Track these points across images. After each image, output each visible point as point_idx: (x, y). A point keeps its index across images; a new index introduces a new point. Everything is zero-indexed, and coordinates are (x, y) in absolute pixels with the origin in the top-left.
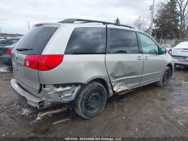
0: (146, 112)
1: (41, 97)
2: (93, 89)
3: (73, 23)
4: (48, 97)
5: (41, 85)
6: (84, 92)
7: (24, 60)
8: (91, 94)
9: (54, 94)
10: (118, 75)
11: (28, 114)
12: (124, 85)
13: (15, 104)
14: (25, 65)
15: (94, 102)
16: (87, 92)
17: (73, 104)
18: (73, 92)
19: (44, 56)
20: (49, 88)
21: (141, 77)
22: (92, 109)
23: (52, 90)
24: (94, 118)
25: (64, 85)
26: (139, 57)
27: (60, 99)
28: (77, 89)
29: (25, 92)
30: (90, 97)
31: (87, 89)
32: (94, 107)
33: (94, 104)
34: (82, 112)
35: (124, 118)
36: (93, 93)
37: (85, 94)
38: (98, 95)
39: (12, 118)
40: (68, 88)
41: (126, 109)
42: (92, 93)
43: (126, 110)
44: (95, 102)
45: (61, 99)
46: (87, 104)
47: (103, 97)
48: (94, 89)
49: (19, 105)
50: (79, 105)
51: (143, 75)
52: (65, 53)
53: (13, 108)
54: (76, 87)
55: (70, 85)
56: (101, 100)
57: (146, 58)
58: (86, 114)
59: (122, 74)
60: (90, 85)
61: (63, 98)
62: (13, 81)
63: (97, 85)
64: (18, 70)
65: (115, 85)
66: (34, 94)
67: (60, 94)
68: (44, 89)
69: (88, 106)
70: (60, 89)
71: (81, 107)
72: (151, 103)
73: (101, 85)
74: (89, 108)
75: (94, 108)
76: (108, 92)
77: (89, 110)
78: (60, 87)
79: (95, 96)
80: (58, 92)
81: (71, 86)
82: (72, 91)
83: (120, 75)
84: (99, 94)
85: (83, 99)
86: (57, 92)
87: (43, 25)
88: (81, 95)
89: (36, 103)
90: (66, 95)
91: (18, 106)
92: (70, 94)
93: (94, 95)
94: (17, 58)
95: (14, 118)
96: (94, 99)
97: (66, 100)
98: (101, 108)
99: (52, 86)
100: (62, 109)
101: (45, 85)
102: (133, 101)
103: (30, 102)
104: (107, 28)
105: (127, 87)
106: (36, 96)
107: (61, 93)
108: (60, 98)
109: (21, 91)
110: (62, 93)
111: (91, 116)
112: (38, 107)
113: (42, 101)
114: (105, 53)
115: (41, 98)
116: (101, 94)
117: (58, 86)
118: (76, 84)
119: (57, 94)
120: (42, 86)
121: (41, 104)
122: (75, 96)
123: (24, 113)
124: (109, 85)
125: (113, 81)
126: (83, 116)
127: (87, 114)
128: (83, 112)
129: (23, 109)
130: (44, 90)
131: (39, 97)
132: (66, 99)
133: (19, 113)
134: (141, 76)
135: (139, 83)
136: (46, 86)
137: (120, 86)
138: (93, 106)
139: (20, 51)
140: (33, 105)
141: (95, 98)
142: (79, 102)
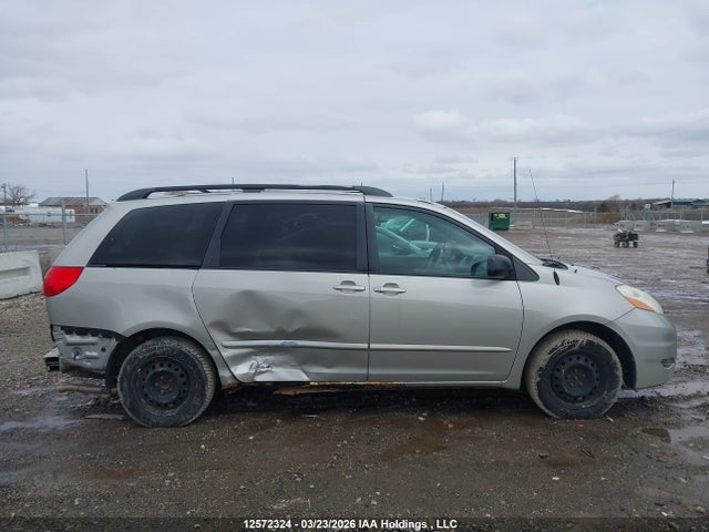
8: (153, 367)
9: (64, 345)
10: (248, 329)
12: (293, 367)
18: (104, 349)
25: (82, 332)
26: (348, 283)
28: (111, 344)
36: (161, 365)
42: (157, 365)
48: (158, 353)
51: (375, 346)
54: (108, 340)
55: (95, 332)
57: (386, 289)
59: (267, 329)
61: (82, 359)
67: (75, 348)
70: (75, 339)
80: (73, 344)
81: (97, 336)
82: (101, 347)
83: (257, 330)
84: (184, 371)
86: (69, 343)
90: (88, 353)
92: (95, 354)
97: (89, 364)
105: (306, 373)
107: (77, 347)
114: (198, 267)
119: (69, 347)
121: (53, 363)
125: (229, 344)
132: (89, 361)
135: (364, 371)
137: (274, 364)
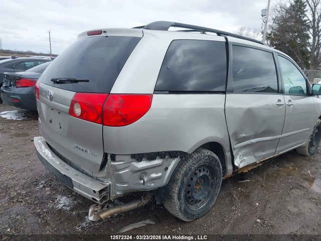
0: (296, 210)
1: (102, 179)
2: (200, 164)
3: (167, 30)
4: (119, 179)
5: (106, 155)
6: (184, 169)
7: (70, 103)
8: (196, 174)
9: (131, 173)
10: (244, 135)
11: (68, 209)
12: (251, 155)
13: (41, 186)
14: (72, 112)
15: (200, 189)
16: (190, 169)
17: (163, 193)
18: (167, 169)
19: (116, 96)
20: (122, 163)
21: (280, 139)
22: (197, 201)
23: (127, 165)
24: (200, 220)
25: (151, 157)
26: (279, 101)
27: (141, 184)
28: (173, 163)
29: (67, 166)
30: (195, 179)
31: (190, 164)
32: (201, 198)
33: (200, 192)
34: (180, 209)
35: (258, 220)
36: (200, 171)
37: (186, 174)
38: (208, 174)
39: (39, 215)
40: (157, 162)
41: (257, 201)
42: (198, 172)
43: (258, 204)
44: (202, 188)
45: (144, 183)
46: (189, 192)
47: (217, 179)
48: (202, 162)
49: (49, 189)
50: (176, 196)
51: (283, 135)
52: (155, 91)
53: (39, 194)
54: (172, 159)
55: (162, 155)
56: (212, 184)
57: (290, 103)
58: (186, 213)
59: (252, 133)
60: (196, 156)
61: (147, 182)
62: (40, 141)
63: (208, 156)
64: (51, 121)
65: (237, 154)
66: (87, 171)
67: (142, 173)
68: (112, 163)
69: (190, 198)
70: (143, 164)
71: (179, 199)
72: (298, 188)
73: (215, 155)
74: (192, 201)
75: (200, 201)
76: (225, 168)
77: (191, 204)
78: (144, 159)
79: (204, 177)
80: (139, 171)
81: (164, 158)
82: (164, 167)
83: (247, 135)
84: (210, 172)
85: (182, 182)
86: (137, 169)
87: (105, 32)
88: (180, 176)
89: (94, 191)
91: (47, 189)
92: (160, 174)
93: (201, 174)
94: (52, 98)
95: (42, 216)
96: (201, 182)
97: (153, 185)
98: (212, 200)
99: (128, 158)
100: (140, 202)
101: (115, 155)
102: (264, 185)
103: (80, 189)
104: (227, 43)
105: (255, 157)
106: (92, 177)
108: (142, 182)
109: (58, 163)
110: (146, 171)
111: (194, 215)
112: (98, 200)
113: (106, 188)
114: (224, 93)
115: (102, 182)
116: (213, 173)
117: (139, 157)
118: (172, 155)
119: (136, 174)
120: (109, 158)
121: (104, 194)
122: (168, 177)
123: (61, 205)
124: (228, 154)
125: (236, 146)
126: (181, 216)
127: (188, 213)
128: (182, 209)
129: (59, 197)
130: (112, 166)
131: (97, 179)
132: (153, 182)
133: (50, 205)
134: (279, 136)
135: (274, 150)
136: (117, 158)
137: (244, 155)
138: (197, 196)
139: (58, 83)
140: (86, 194)
141: (203, 181)
142: (176, 190)
